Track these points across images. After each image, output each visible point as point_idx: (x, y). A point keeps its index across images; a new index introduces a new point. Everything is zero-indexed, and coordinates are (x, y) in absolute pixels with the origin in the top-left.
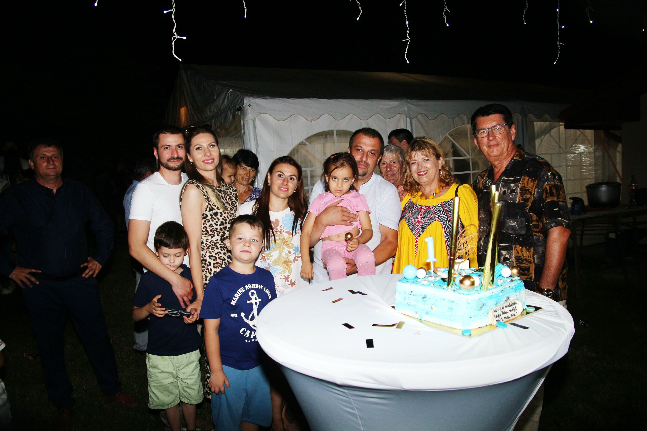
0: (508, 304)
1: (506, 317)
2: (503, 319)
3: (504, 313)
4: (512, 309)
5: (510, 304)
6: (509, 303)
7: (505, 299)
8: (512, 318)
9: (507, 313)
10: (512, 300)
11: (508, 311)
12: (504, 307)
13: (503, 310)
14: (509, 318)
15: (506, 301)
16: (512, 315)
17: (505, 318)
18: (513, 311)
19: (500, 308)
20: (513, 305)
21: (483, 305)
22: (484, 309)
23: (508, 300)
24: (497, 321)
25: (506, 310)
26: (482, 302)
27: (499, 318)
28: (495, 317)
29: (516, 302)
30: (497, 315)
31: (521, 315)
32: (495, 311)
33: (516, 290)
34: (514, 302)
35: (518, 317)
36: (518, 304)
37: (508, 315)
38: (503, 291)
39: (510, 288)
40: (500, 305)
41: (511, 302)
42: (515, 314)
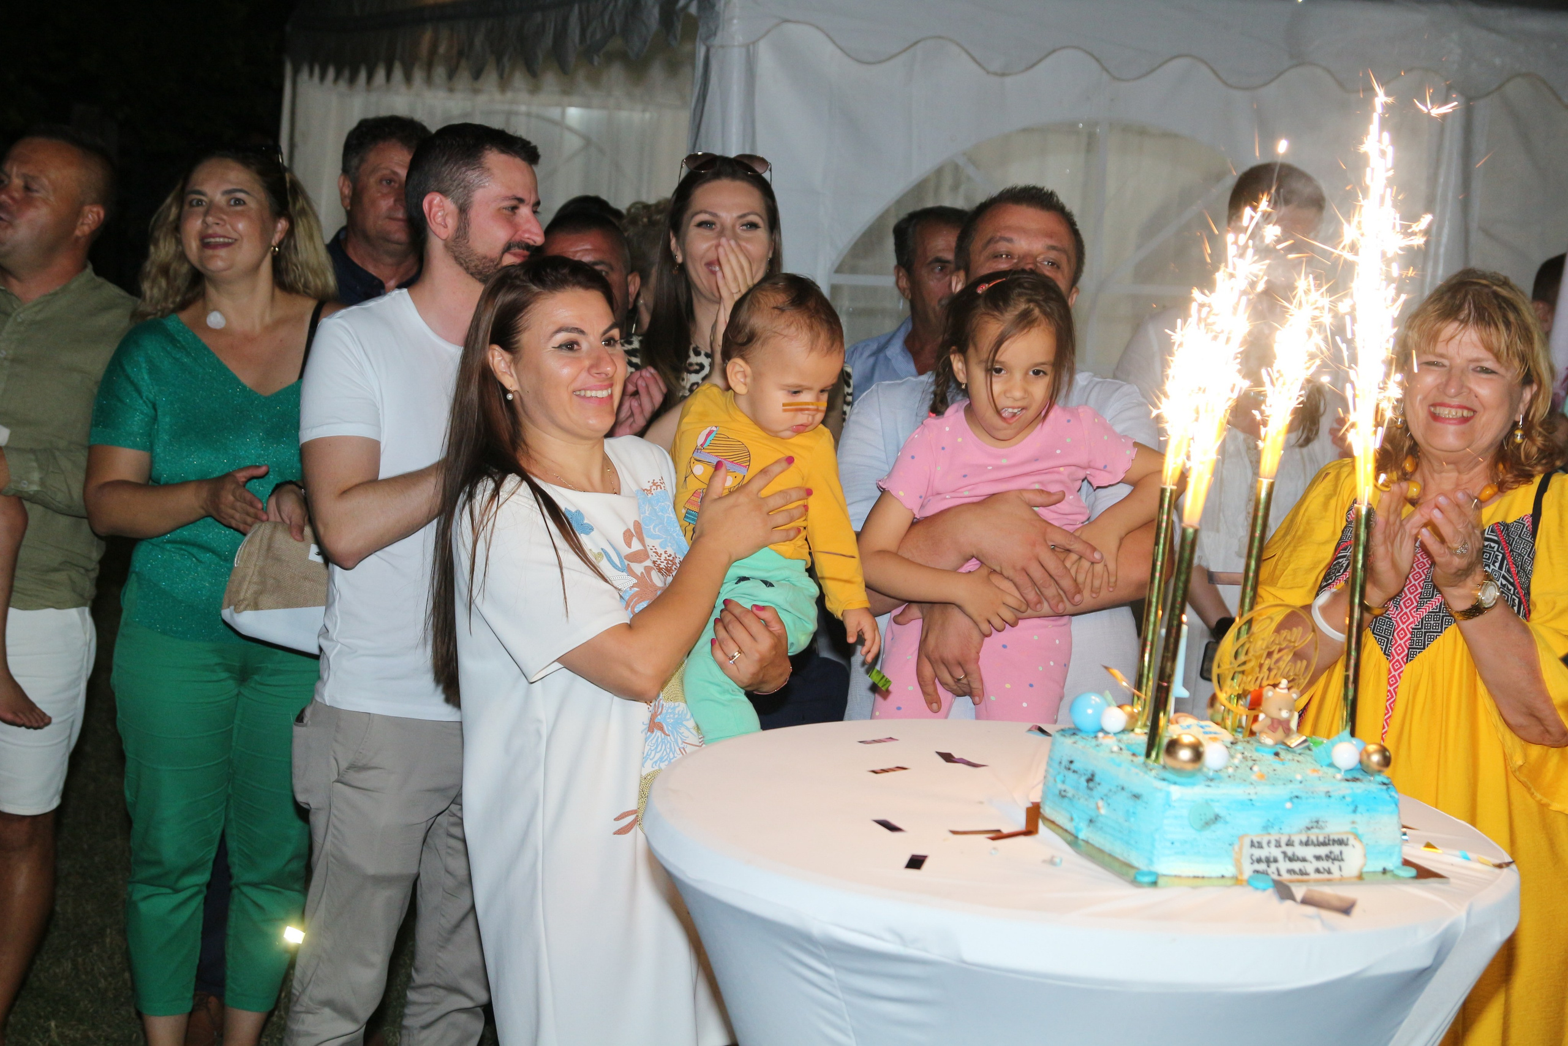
0: (1313, 838)
1: (1297, 870)
2: (1283, 872)
3: (1291, 860)
4: (1327, 856)
5: (1321, 839)
6: (1314, 835)
7: (1306, 822)
8: (1314, 876)
9: (1304, 860)
10: (1332, 830)
11: (1310, 857)
12: (1297, 843)
13: (1290, 851)
14: (1307, 874)
15: (1308, 829)
16: (1322, 870)
17: (1291, 871)
18: (1327, 860)
19: (1276, 841)
20: (1333, 844)
21: (1217, 818)
22: (1219, 829)
23: (1317, 827)
24: (1257, 872)
25: (1301, 851)
26: (1217, 809)
27: (1268, 866)
28: (1250, 861)
29: (1348, 839)
30: (1263, 857)
31: (1360, 877)
32: (1256, 844)
33: (1356, 807)
34: (1340, 837)
35: (1341, 879)
36: (1354, 846)
37: (1305, 867)
38: (1298, 800)
39: (1330, 796)
40: (1280, 833)
41: (1325, 836)
42: (1333, 870)
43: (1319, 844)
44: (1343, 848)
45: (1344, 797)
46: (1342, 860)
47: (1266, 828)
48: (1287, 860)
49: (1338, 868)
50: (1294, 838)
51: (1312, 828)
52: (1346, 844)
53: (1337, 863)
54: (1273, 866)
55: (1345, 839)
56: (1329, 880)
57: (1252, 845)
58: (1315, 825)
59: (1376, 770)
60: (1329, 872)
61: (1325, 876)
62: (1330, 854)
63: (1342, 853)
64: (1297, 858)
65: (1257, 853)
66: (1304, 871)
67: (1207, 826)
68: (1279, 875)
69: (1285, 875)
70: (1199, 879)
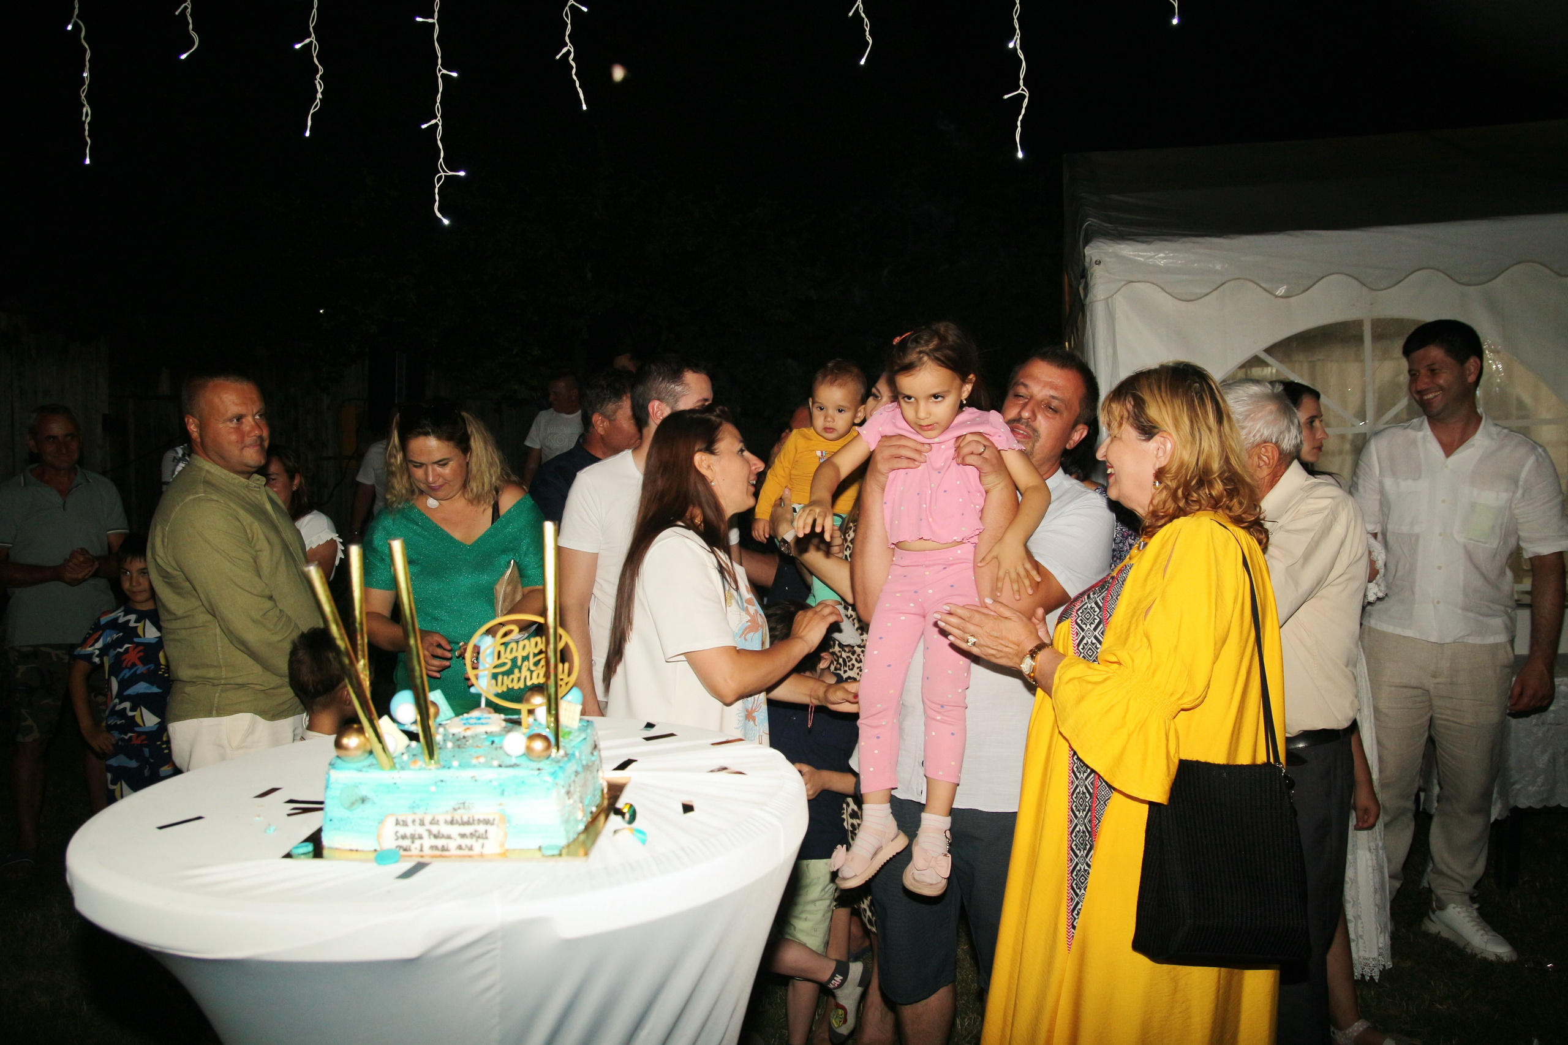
0: (457, 817)
1: (440, 846)
3: (436, 837)
4: (471, 834)
5: (465, 819)
7: (452, 804)
9: (449, 837)
10: (479, 811)
11: (455, 835)
12: (442, 822)
13: (435, 829)
14: (447, 850)
15: (455, 810)
16: (464, 847)
17: (432, 847)
18: (472, 839)
19: (420, 819)
20: (479, 824)
21: (363, 800)
22: (366, 810)
23: (464, 808)
24: (400, 847)
25: (446, 829)
26: (363, 792)
27: (413, 842)
28: (395, 837)
29: (494, 819)
30: (408, 834)
31: (504, 855)
32: (401, 823)
33: (503, 791)
34: (486, 817)
35: (482, 855)
36: (498, 826)
37: (448, 844)
38: (443, 784)
39: (476, 781)
40: (425, 813)
41: (471, 816)
42: (474, 847)
43: (464, 823)
44: (489, 827)
45: (491, 781)
46: (487, 838)
47: (413, 808)
48: (432, 837)
49: (480, 845)
50: (437, 818)
51: (459, 808)
52: (493, 824)
53: (481, 841)
54: (418, 843)
55: (491, 819)
56: (470, 856)
57: (397, 823)
58: (462, 806)
59: (539, 757)
60: (471, 849)
61: (466, 852)
62: (474, 833)
63: (486, 831)
64: (441, 835)
65: (402, 830)
66: (446, 847)
67: (355, 806)
68: (421, 850)
69: (427, 851)
70: (354, 853)
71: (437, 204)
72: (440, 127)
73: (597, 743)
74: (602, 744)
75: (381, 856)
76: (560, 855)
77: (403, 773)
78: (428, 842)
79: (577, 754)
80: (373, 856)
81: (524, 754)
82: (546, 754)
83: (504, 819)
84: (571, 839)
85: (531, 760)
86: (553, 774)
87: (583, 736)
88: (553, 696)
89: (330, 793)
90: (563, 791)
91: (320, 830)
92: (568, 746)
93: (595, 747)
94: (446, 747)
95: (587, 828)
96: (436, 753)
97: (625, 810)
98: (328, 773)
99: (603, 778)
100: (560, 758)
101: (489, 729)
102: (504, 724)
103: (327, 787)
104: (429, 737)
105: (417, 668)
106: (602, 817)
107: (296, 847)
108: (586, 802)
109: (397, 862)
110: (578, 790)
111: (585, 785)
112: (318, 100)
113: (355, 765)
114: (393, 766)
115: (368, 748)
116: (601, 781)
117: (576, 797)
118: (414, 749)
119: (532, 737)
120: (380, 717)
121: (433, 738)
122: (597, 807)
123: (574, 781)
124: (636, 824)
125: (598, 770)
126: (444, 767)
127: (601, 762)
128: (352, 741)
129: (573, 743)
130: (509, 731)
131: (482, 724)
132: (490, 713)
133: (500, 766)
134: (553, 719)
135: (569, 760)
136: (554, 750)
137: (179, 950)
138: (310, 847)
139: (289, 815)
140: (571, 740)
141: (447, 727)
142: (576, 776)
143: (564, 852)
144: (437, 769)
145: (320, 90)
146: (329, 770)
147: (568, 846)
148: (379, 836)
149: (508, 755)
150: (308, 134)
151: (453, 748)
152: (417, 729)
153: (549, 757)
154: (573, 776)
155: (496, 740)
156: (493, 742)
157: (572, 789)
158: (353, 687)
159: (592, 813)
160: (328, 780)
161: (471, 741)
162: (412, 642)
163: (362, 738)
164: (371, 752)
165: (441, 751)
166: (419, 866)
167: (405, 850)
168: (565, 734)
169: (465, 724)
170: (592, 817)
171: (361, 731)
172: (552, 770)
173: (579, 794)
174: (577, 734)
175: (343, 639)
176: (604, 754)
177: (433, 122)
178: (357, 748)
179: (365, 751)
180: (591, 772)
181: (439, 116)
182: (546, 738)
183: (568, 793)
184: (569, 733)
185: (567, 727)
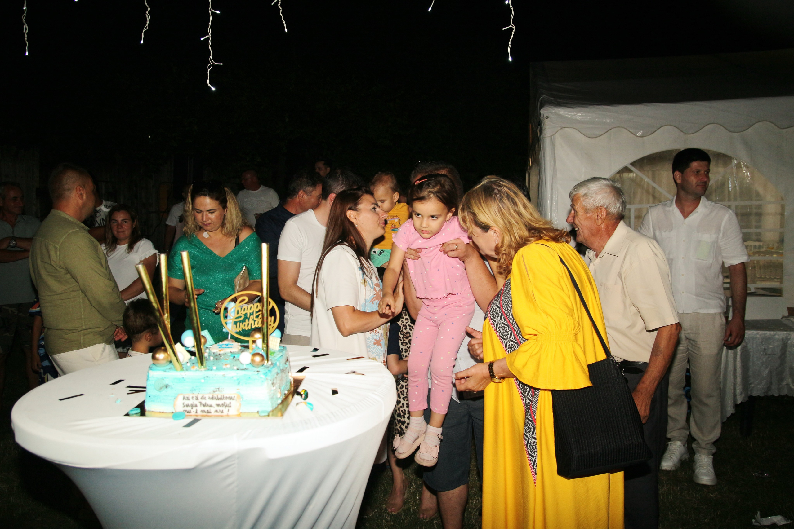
0: (215, 396)
1: (206, 411)
2: (198, 411)
3: (204, 406)
4: (222, 404)
5: (219, 397)
7: (213, 389)
8: (213, 414)
9: (211, 406)
10: (227, 393)
11: (214, 405)
12: (207, 398)
13: (203, 402)
14: (210, 413)
15: (214, 392)
16: (218, 411)
17: (202, 411)
18: (223, 407)
19: (196, 397)
20: (226, 399)
21: (166, 386)
22: (168, 391)
23: (219, 391)
24: (186, 411)
25: (209, 402)
26: (166, 382)
27: (192, 408)
28: (183, 406)
29: (234, 397)
31: (239, 415)
32: (186, 398)
33: (239, 382)
34: (230, 396)
35: (228, 415)
36: (236, 400)
37: (210, 409)
38: (208, 378)
39: (225, 377)
40: (199, 393)
41: (222, 395)
42: (224, 411)
43: (218, 399)
44: (231, 401)
45: (233, 377)
46: (230, 406)
47: (192, 391)
48: (202, 406)
49: (227, 410)
50: (205, 396)
51: (216, 391)
52: (233, 399)
53: (227, 408)
54: (195, 409)
56: (222, 416)
57: (184, 398)
58: (218, 390)
59: (258, 365)
60: (222, 412)
61: (220, 414)
62: (224, 404)
63: (230, 403)
64: (207, 405)
65: (187, 402)
66: (209, 411)
67: (162, 390)
68: (196, 412)
69: (199, 413)
70: (162, 413)
71: (209, 79)
72: (210, 40)
73: (288, 358)
74: (291, 359)
75: (175, 415)
76: (269, 415)
77: (187, 372)
78: (200, 408)
79: (278, 363)
80: (171, 415)
81: (250, 363)
82: (262, 363)
83: (240, 397)
84: (274, 407)
85: (254, 366)
86: (265, 374)
87: (281, 354)
88: (265, 334)
89: (149, 383)
90: (270, 382)
91: (144, 402)
92: (273, 360)
93: (287, 360)
94: (210, 360)
95: (282, 402)
96: (204, 362)
97: (302, 393)
98: (148, 372)
99: (291, 376)
100: (269, 366)
101: (232, 350)
102: (240, 348)
103: (148, 379)
104: (201, 354)
105: (195, 318)
106: (290, 396)
107: (132, 410)
108: (282, 388)
109: (184, 418)
110: (278, 382)
111: (281, 380)
112: (147, 24)
113: (162, 368)
114: (182, 369)
115: (169, 360)
116: (290, 378)
117: (277, 386)
118: (193, 360)
119: (254, 355)
120: (175, 343)
121: (203, 354)
122: (288, 391)
123: (276, 378)
124: (308, 400)
125: (288, 372)
126: (209, 370)
127: (290, 368)
128: (160, 356)
129: (276, 358)
130: (243, 351)
131: (229, 348)
132: (233, 342)
133: (238, 369)
134: (265, 346)
135: (274, 367)
136: (266, 362)
137: (70, 463)
138: (138, 410)
139: (128, 394)
140: (275, 356)
141: (211, 349)
142: (277, 375)
143: (271, 414)
144: (205, 370)
145: (148, 19)
146: (149, 371)
147: (273, 411)
148: (174, 405)
149: (242, 364)
150: (142, 42)
151: (213, 360)
152: (195, 350)
153: (263, 365)
154: (275, 375)
155: (236, 356)
156: (234, 357)
157: (275, 381)
158: (161, 328)
159: (285, 394)
160: (148, 376)
161: (223, 356)
162: (192, 305)
163: (166, 354)
164: (171, 362)
165: (207, 361)
166: (195, 421)
167: (188, 412)
168: (272, 353)
169: (220, 348)
170: (285, 396)
171: (165, 350)
172: (265, 372)
173: (278, 384)
174: (278, 353)
175: (156, 303)
176: (292, 364)
177: (207, 37)
178: (163, 359)
179: (168, 361)
180: (285, 373)
181: (210, 34)
182: (262, 355)
183: (273, 384)
184: (274, 353)
185: (272, 350)
